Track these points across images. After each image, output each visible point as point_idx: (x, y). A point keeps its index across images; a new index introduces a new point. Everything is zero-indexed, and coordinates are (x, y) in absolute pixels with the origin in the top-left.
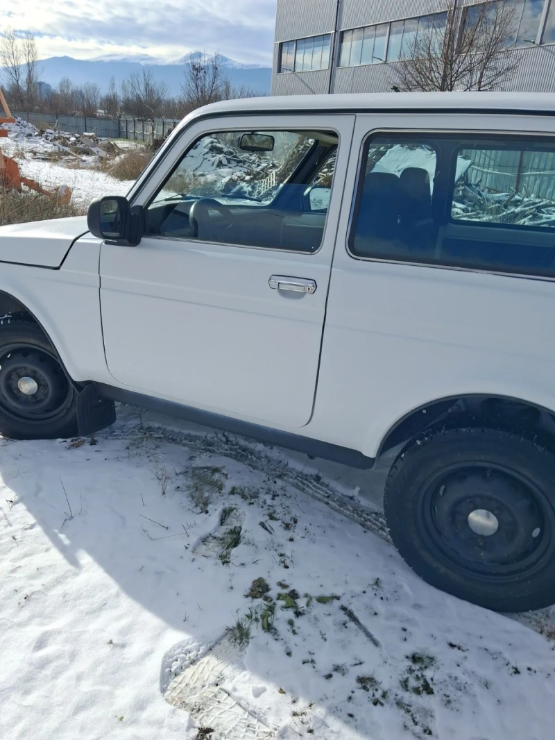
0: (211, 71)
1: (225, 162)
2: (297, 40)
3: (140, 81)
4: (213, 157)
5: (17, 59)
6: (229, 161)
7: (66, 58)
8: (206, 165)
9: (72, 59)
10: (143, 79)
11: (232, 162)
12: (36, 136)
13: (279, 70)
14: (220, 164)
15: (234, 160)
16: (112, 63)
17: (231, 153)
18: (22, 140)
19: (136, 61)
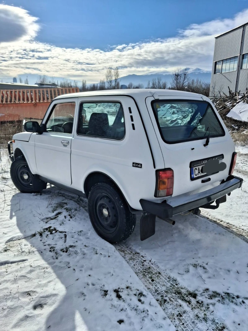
0: (183, 76)
1: (176, 112)
2: (223, 60)
3: (156, 82)
4: (171, 110)
5: (112, 77)
6: (178, 111)
7: (134, 75)
8: (168, 113)
9: (136, 75)
10: (157, 81)
11: (179, 112)
12: (113, 106)
13: (215, 73)
14: (174, 113)
15: (180, 111)
16: (152, 75)
17: (179, 108)
18: (107, 108)
19: (161, 74)
